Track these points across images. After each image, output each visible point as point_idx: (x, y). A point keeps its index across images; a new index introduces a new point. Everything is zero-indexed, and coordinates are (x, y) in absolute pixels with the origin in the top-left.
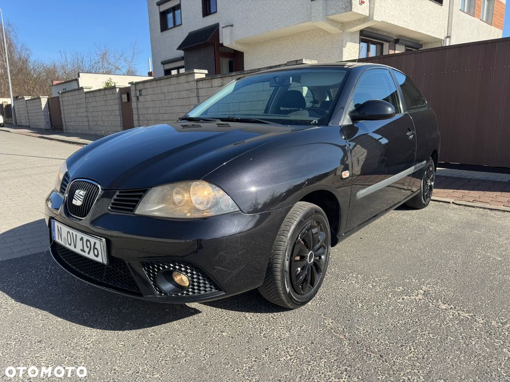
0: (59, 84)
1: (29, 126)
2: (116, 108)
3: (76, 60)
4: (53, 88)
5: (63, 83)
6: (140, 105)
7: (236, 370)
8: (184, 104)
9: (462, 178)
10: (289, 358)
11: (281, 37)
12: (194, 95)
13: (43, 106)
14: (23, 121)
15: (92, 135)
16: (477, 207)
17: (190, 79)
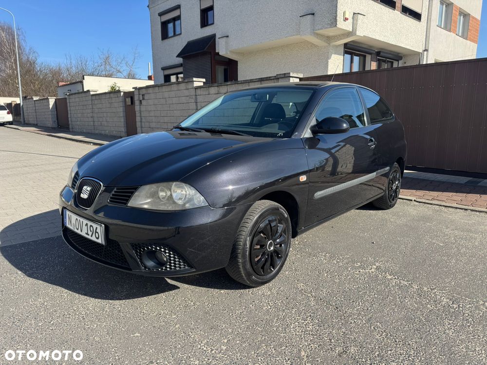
0: (64, 85)
1: (37, 125)
2: (120, 110)
3: (80, 63)
4: (59, 88)
5: (68, 84)
6: (143, 108)
7: (231, 314)
8: (184, 108)
9: (424, 180)
10: (270, 307)
11: (272, 48)
12: (193, 101)
13: (51, 106)
14: (30, 120)
15: (97, 134)
16: (434, 204)
17: (190, 86)
